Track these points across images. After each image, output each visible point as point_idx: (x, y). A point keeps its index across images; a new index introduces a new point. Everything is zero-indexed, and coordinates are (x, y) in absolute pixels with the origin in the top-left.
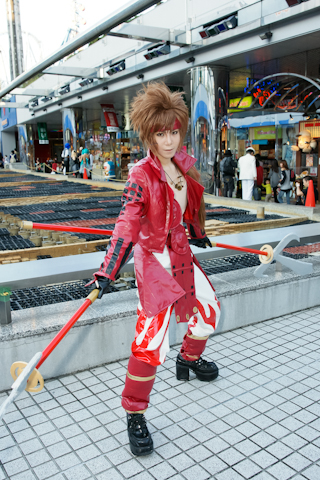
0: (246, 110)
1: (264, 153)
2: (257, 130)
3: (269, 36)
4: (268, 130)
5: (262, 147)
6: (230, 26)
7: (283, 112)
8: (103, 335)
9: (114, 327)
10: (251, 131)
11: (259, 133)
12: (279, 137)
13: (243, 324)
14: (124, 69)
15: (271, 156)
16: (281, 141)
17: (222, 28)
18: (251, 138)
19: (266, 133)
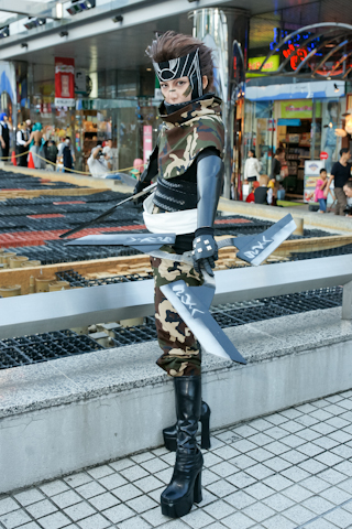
0: (272, 74)
1: (294, 138)
2: (285, 104)
4: (301, 104)
5: (290, 130)
7: (325, 79)
8: (86, 421)
9: (104, 409)
10: (276, 105)
11: (288, 109)
12: (317, 116)
13: (296, 402)
14: (94, 6)
15: (303, 142)
16: (319, 121)
18: (276, 116)
19: (298, 109)
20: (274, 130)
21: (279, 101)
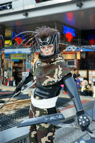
1: (16, 65)
3: (27, 15)
5: (15, 63)
6: (8, 8)
7: (26, 48)
10: (11, 55)
11: (15, 56)
12: (24, 58)
15: (19, 66)
16: (25, 60)
17: (4, 8)
18: (12, 58)
19: (18, 56)
20: (11, 62)
21: (12, 54)
